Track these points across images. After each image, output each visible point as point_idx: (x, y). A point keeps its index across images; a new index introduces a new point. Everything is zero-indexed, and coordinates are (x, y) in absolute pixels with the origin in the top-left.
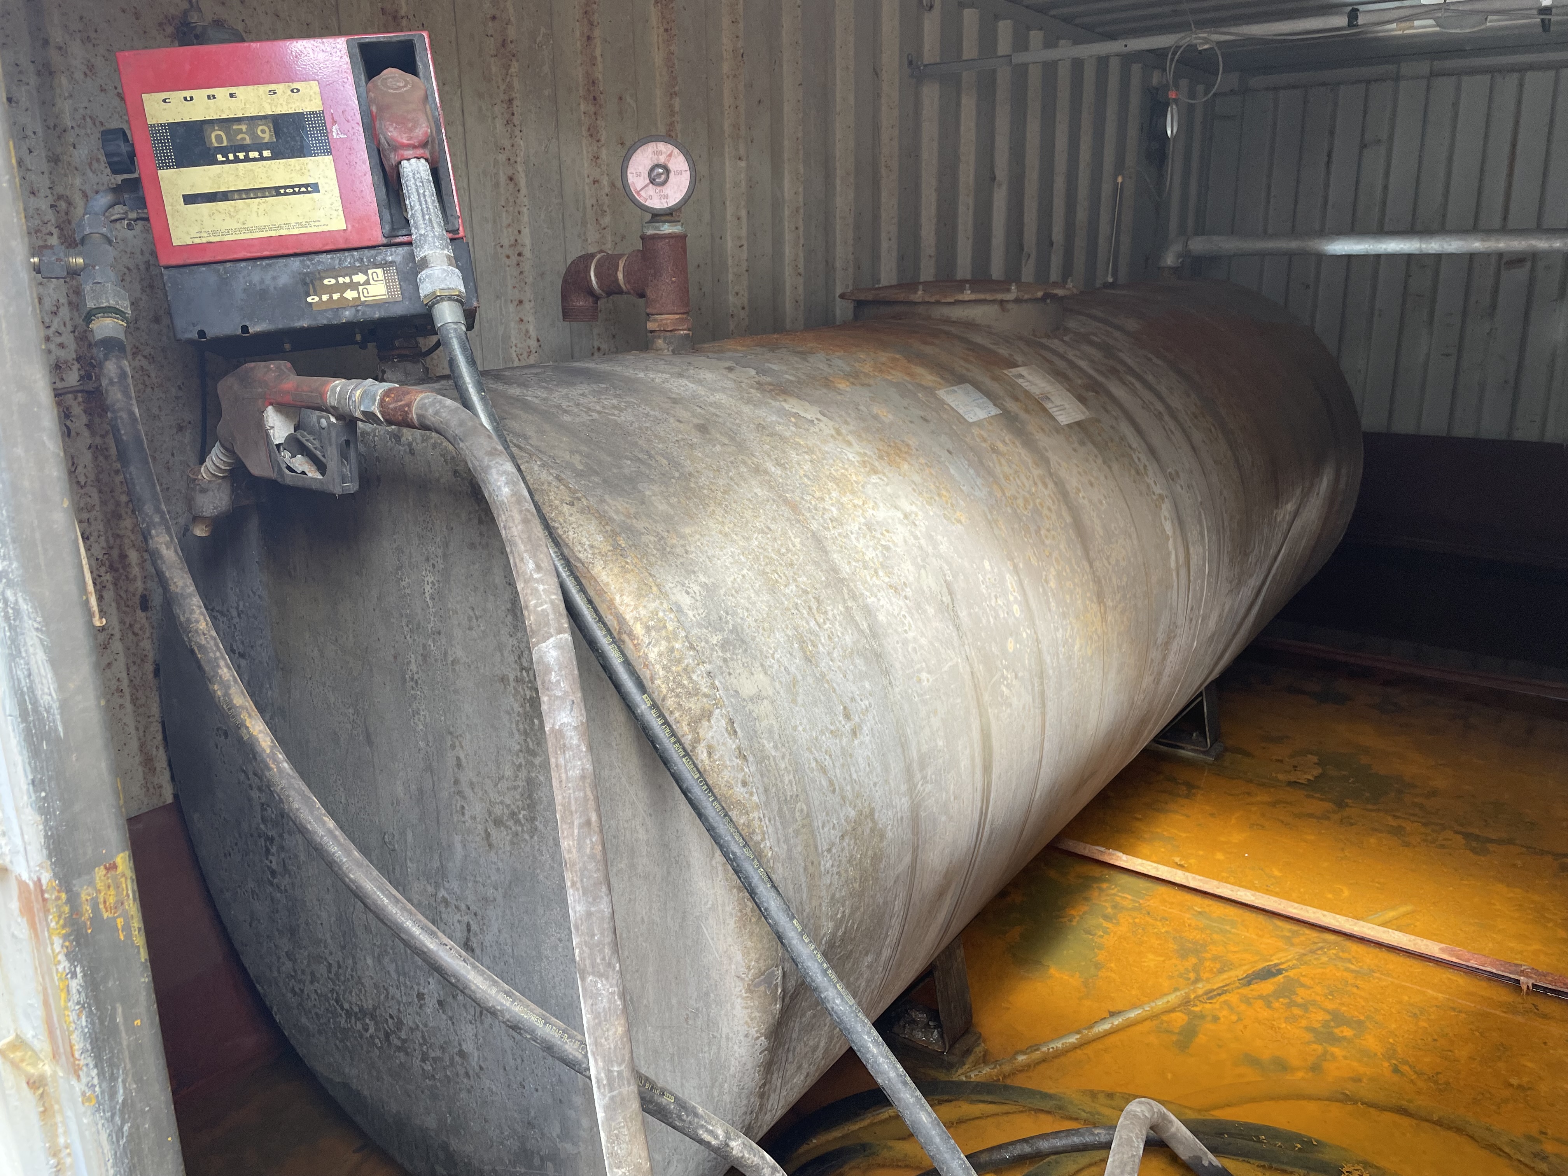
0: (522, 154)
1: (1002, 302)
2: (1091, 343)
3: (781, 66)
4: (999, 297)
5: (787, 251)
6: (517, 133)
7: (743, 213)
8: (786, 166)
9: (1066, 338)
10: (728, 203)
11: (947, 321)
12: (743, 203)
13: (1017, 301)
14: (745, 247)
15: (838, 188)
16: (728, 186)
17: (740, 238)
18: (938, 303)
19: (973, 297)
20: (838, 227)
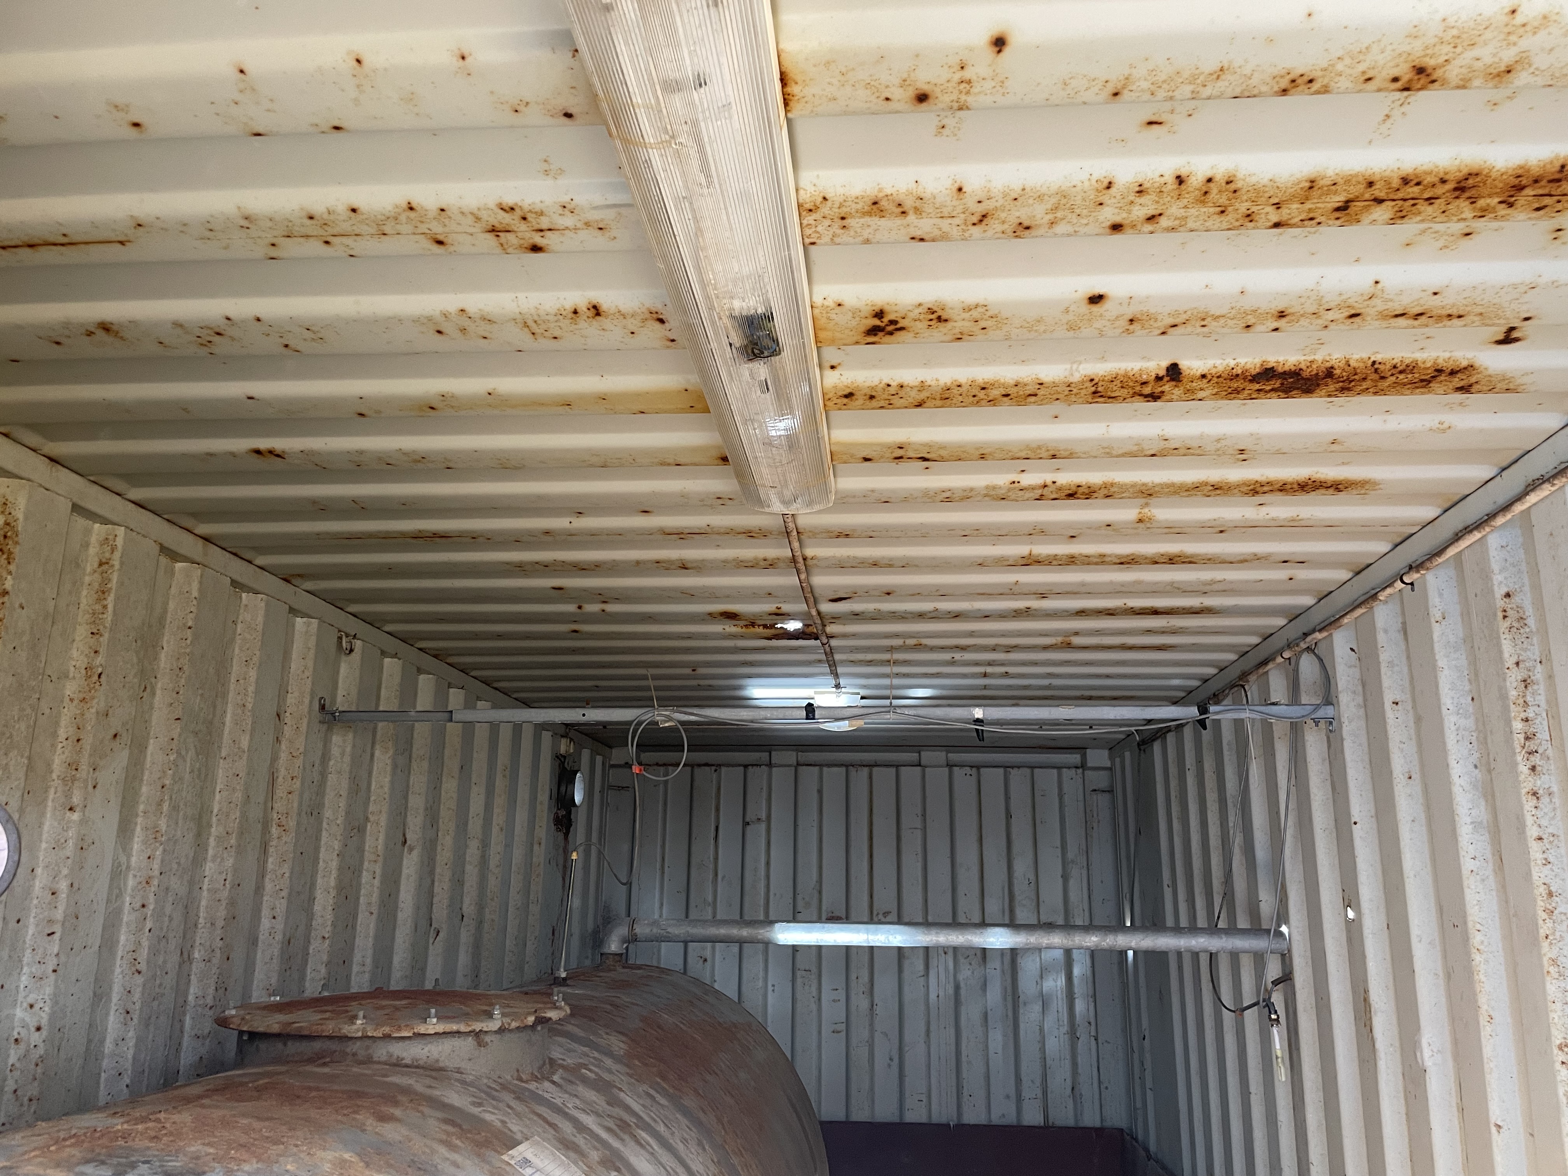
1: (477, 1035)
2: (585, 1081)
3: (153, 694)
4: (477, 1026)
5: (123, 938)
7: (63, 886)
8: (139, 820)
9: (556, 1078)
10: (39, 871)
11: (398, 1065)
12: (65, 871)
13: (501, 1030)
14: (57, 937)
15: (211, 852)
16: (44, 845)
17: (50, 921)
18: (387, 1037)
19: (440, 1028)
20: (204, 903)
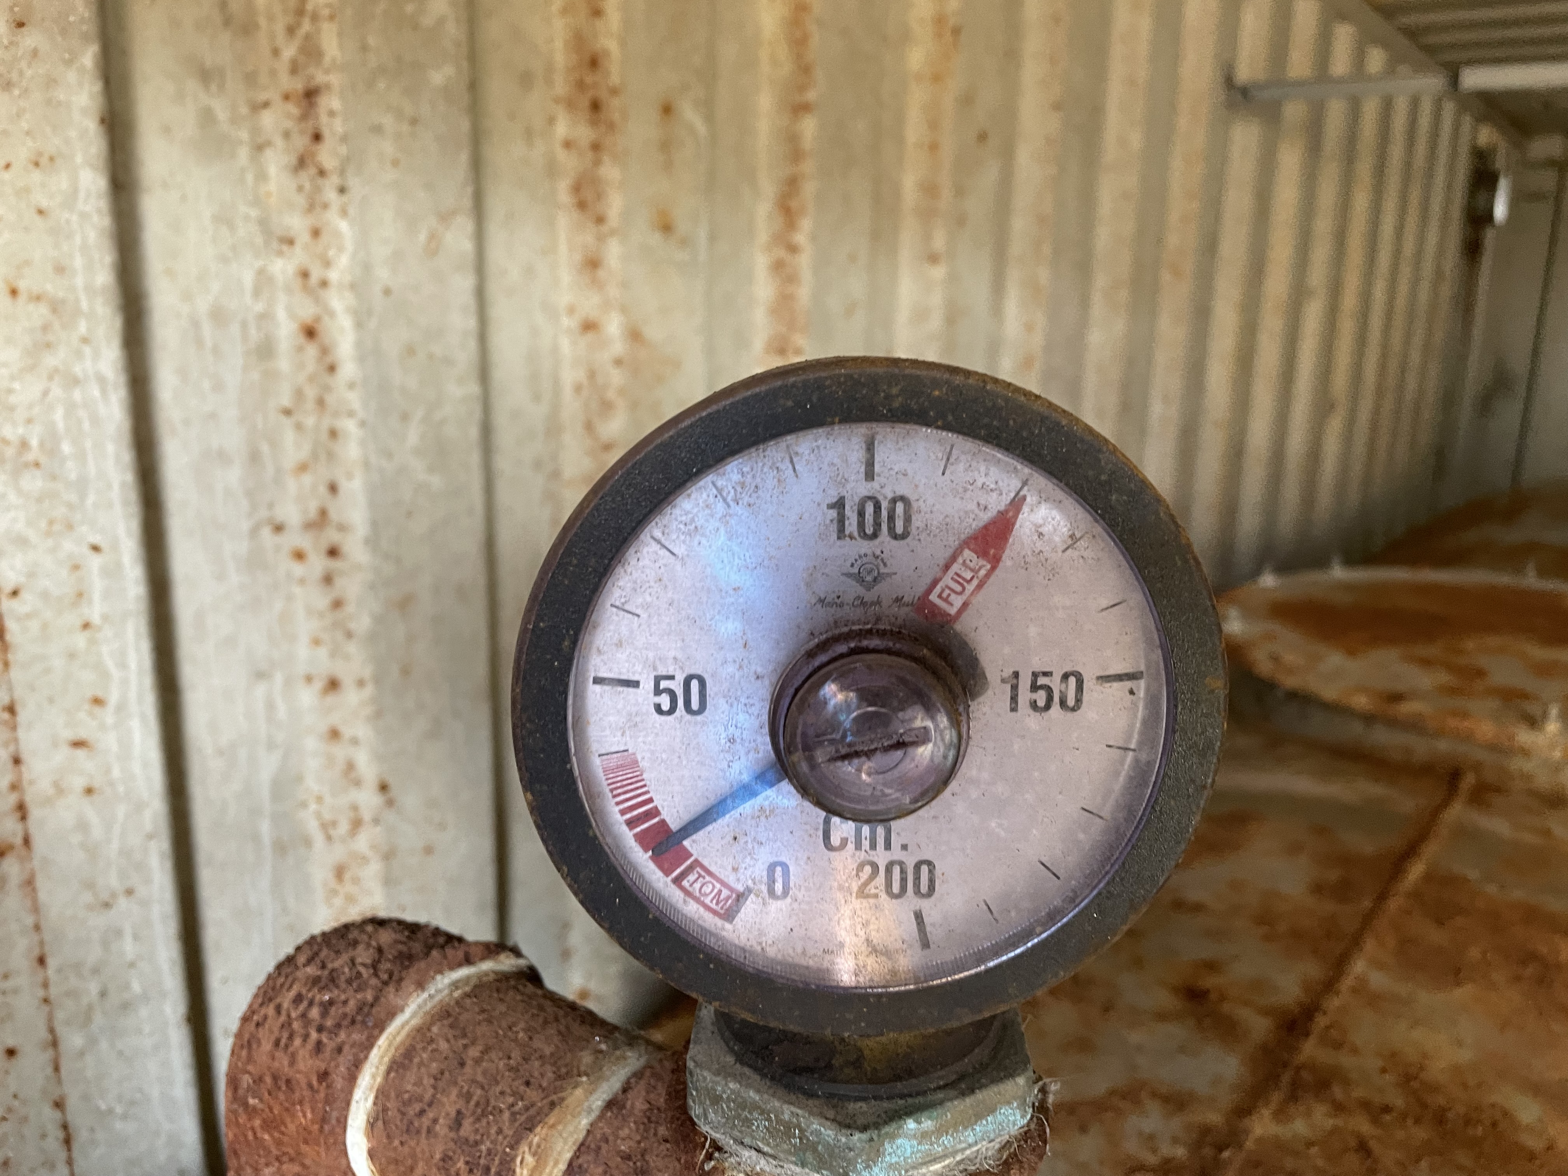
0: (344, 261)
6: (330, 195)
